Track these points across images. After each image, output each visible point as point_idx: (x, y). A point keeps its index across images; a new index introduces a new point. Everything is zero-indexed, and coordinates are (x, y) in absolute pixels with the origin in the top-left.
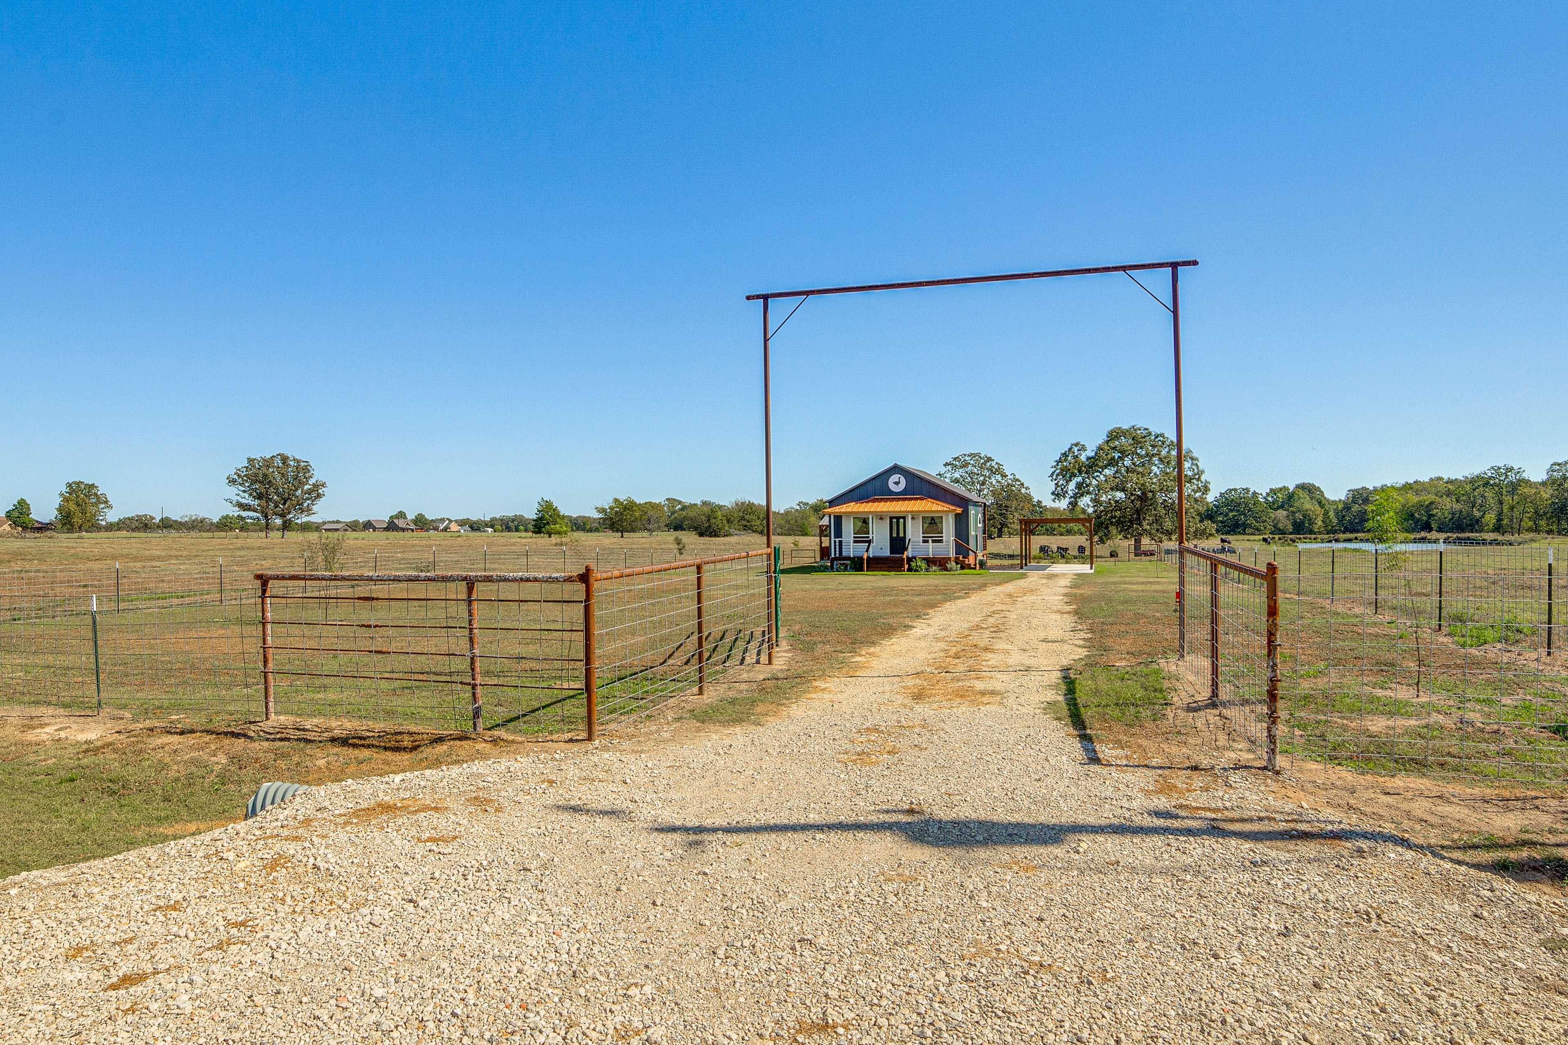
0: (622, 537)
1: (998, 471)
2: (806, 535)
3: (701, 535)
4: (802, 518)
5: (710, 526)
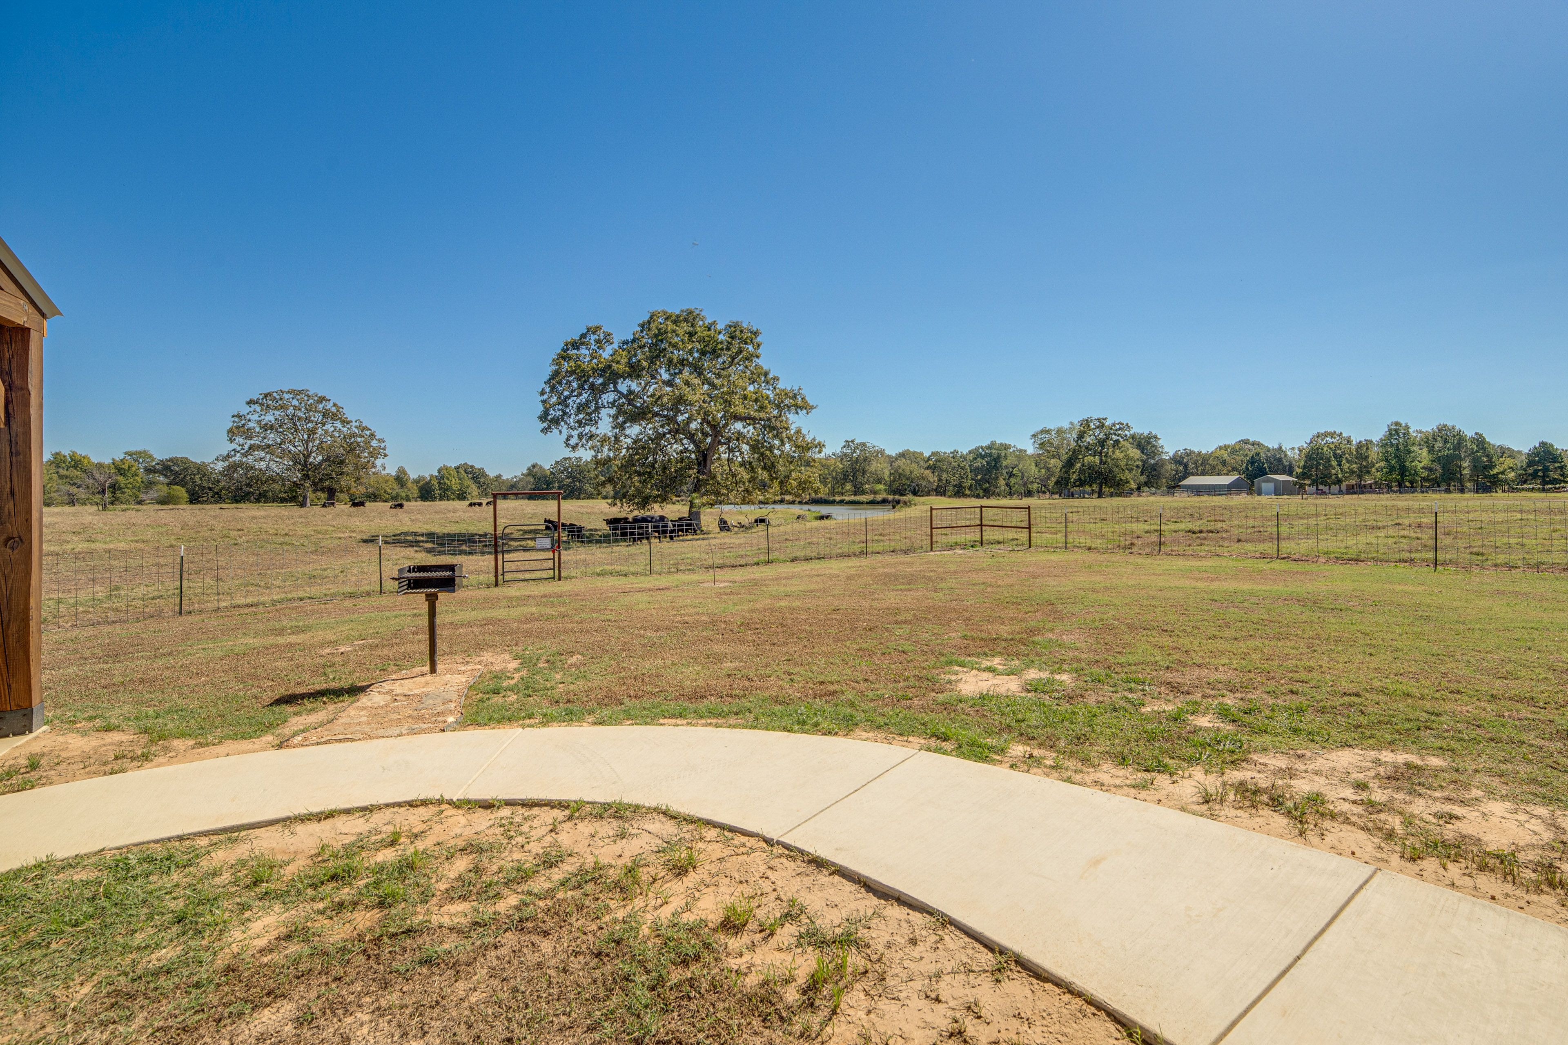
1: (336, 415)
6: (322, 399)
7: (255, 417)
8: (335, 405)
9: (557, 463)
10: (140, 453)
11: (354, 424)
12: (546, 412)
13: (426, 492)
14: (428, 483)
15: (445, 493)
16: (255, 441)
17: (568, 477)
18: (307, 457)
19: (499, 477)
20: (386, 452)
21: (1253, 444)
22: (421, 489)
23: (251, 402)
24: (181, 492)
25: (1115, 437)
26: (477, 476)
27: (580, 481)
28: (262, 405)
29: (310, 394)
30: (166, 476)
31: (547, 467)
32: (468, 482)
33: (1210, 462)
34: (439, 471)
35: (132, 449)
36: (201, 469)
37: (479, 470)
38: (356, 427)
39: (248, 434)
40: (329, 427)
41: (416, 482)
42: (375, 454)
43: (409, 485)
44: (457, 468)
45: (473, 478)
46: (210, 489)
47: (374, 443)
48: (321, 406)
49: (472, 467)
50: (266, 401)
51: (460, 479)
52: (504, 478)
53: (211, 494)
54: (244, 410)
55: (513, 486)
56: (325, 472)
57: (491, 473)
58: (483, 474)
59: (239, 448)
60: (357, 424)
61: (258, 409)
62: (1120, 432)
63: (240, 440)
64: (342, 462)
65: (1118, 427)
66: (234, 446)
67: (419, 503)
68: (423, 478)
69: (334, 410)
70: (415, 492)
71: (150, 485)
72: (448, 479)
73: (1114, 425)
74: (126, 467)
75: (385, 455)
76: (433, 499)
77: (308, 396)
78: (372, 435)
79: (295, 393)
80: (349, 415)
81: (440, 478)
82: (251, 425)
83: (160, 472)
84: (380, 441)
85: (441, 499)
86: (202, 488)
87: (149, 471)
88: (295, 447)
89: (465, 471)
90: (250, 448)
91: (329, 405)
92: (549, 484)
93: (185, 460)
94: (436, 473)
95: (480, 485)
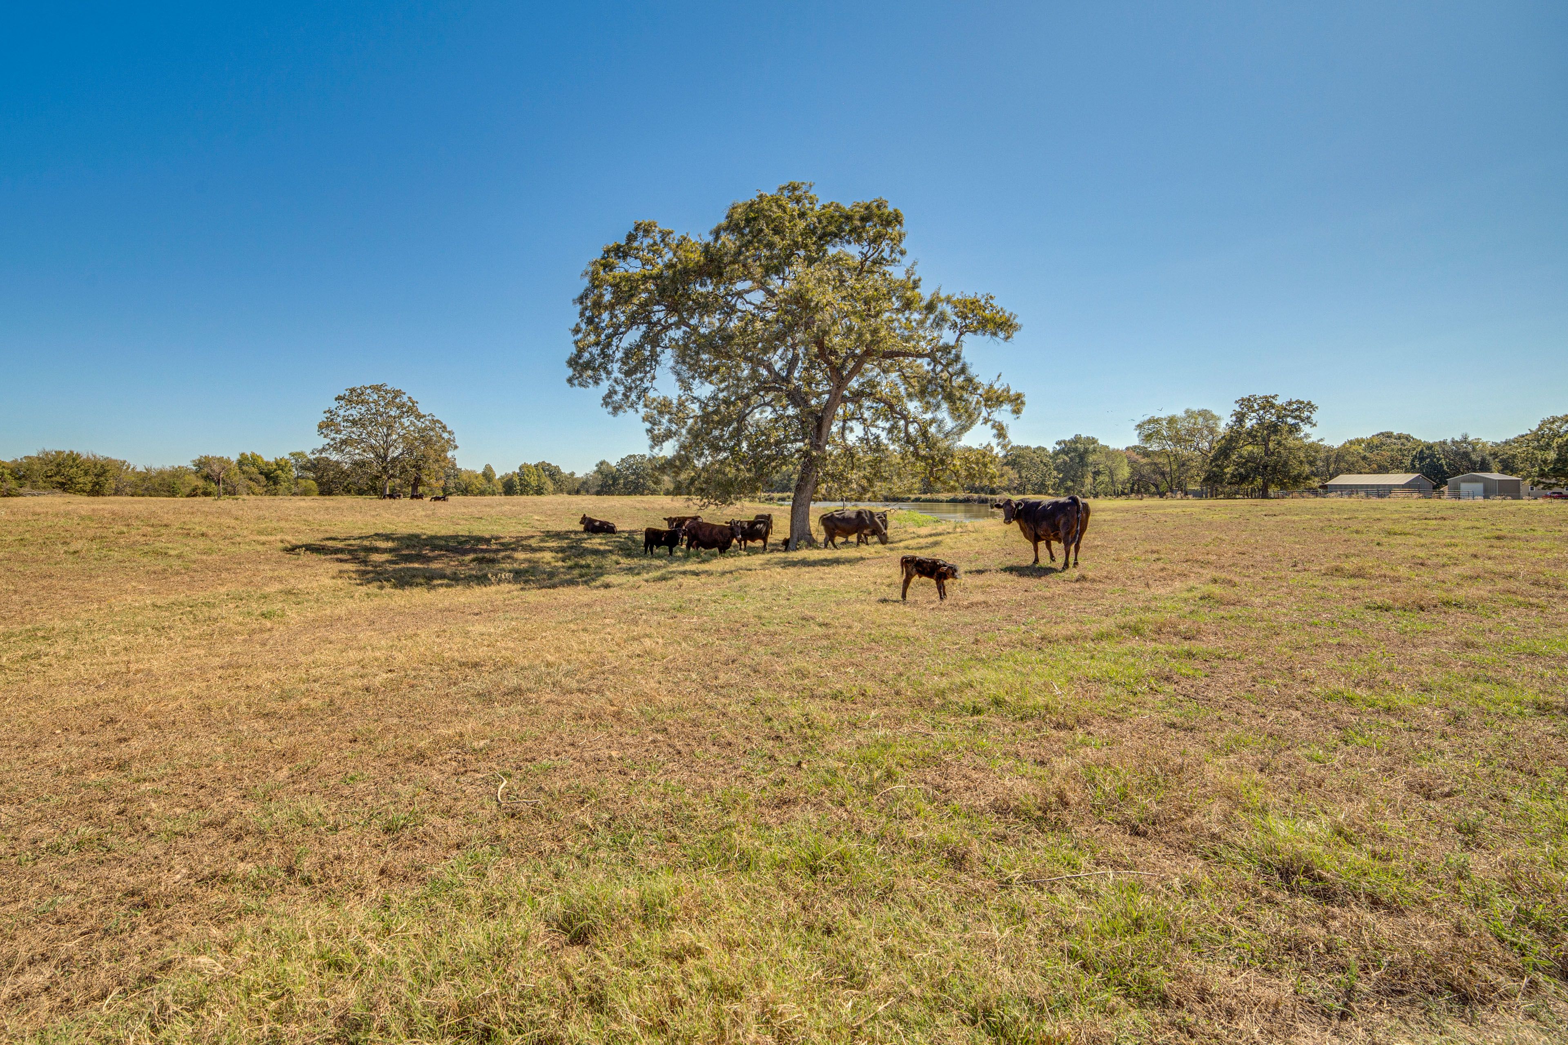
1: (411, 410)
6: (398, 393)
7: (342, 412)
8: (410, 400)
9: (623, 460)
11: (427, 418)
12: (579, 355)
13: (509, 488)
14: (511, 479)
15: (525, 489)
17: (633, 474)
18: (386, 451)
19: (572, 474)
21: (1399, 437)
22: (505, 485)
23: (339, 398)
25: (1290, 421)
26: (553, 473)
27: (643, 478)
28: (348, 400)
29: (388, 388)
31: (614, 464)
32: (545, 478)
33: (1347, 458)
34: (521, 469)
37: (555, 467)
38: (429, 421)
39: (336, 428)
40: (405, 421)
41: (501, 478)
43: (496, 481)
44: (536, 466)
45: (550, 475)
47: (445, 435)
48: (398, 400)
49: (549, 465)
50: (353, 397)
51: (538, 476)
52: (576, 476)
54: (334, 405)
55: (585, 483)
57: (566, 470)
58: (558, 472)
59: (332, 442)
60: (430, 417)
61: (345, 404)
62: (1297, 413)
63: (331, 434)
65: (1295, 406)
67: (503, 497)
68: (507, 475)
69: (409, 404)
70: (501, 487)
72: (527, 475)
73: (1290, 403)
74: (283, 463)
75: (456, 447)
76: (515, 494)
77: (386, 390)
78: (443, 428)
79: (377, 389)
80: (422, 409)
81: (520, 475)
82: (339, 419)
83: (308, 469)
84: (450, 432)
85: (522, 494)
89: (543, 469)
91: (405, 399)
92: (615, 479)
94: (517, 471)
95: (555, 482)
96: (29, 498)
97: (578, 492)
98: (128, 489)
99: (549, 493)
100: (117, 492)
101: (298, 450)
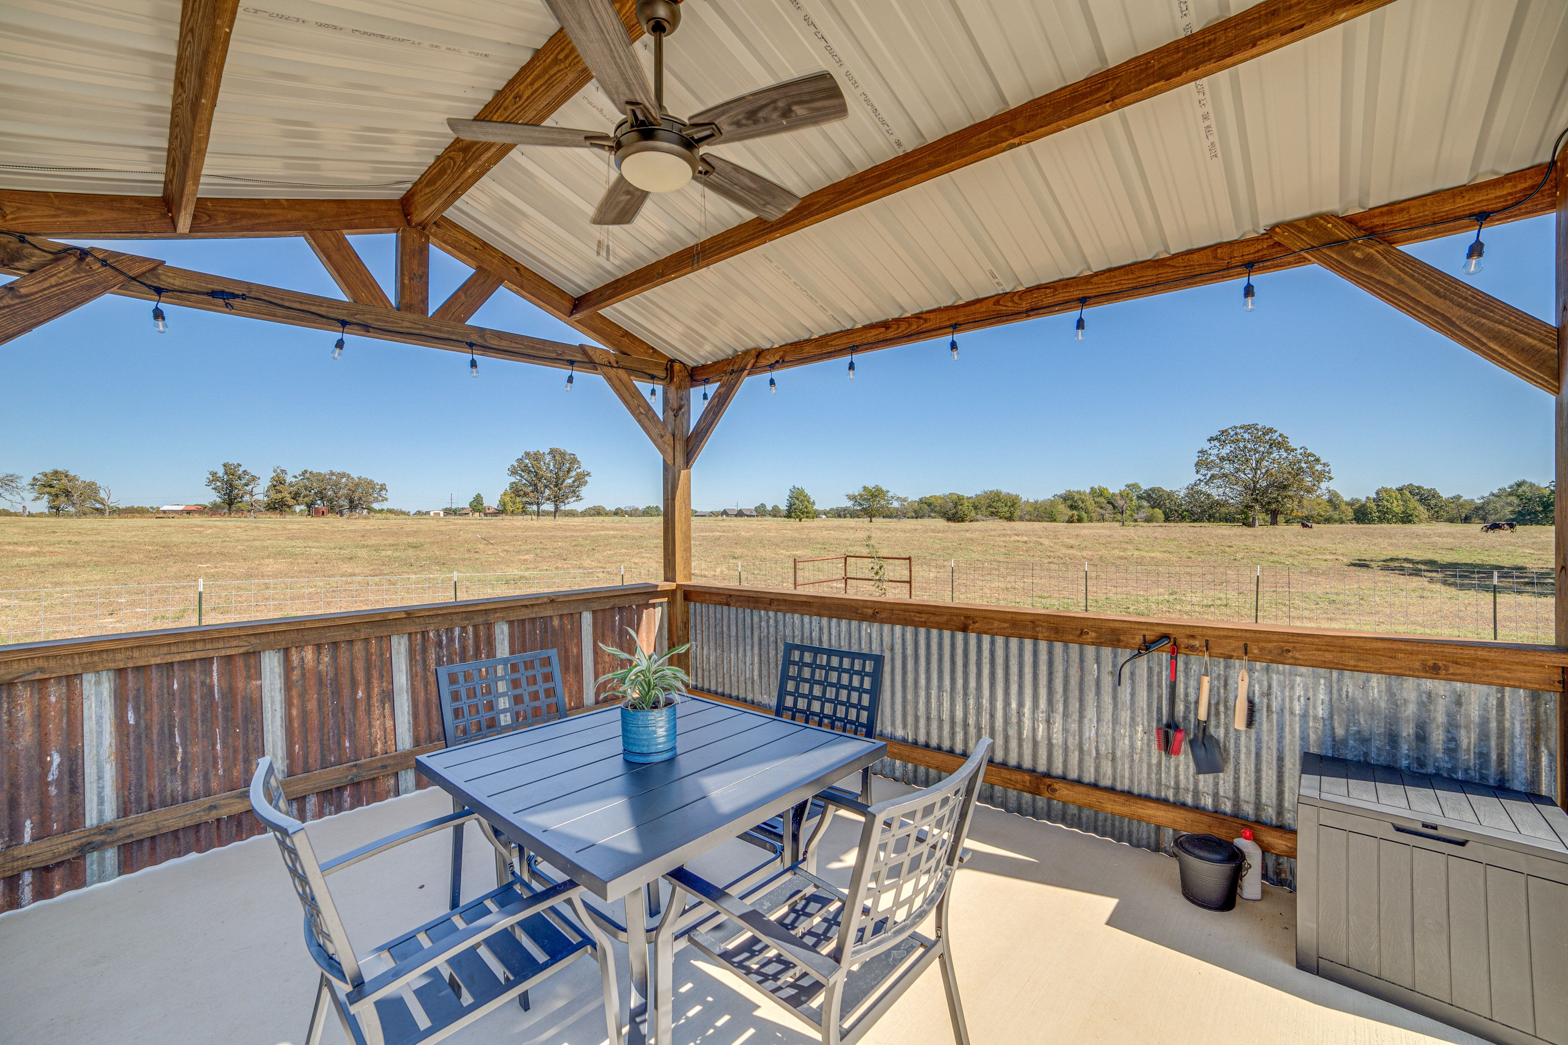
0: (871, 521)
1: (1281, 444)
2: (1055, 521)
3: (949, 519)
4: (1051, 506)
5: (956, 513)
6: (1271, 430)
7: (1215, 451)
8: (1280, 435)
10: (1133, 485)
11: (1299, 451)
13: (1361, 515)
14: (1365, 505)
15: (1385, 516)
16: (1215, 471)
18: (1255, 483)
20: (1332, 475)
22: (1356, 512)
23: (1210, 439)
24: (1158, 512)
26: (1426, 498)
28: (1219, 441)
29: (1259, 427)
30: (1149, 502)
32: (1414, 503)
34: (1377, 493)
35: (1129, 483)
36: (1170, 495)
37: (1430, 491)
38: (1301, 454)
39: (1208, 465)
40: (1275, 455)
41: (1350, 504)
42: (1320, 477)
43: (1343, 507)
44: (1400, 490)
45: (1420, 500)
46: (1176, 511)
47: (1319, 467)
48: (1267, 437)
49: (1419, 488)
50: (1220, 438)
51: (1405, 501)
53: (1176, 515)
54: (1206, 446)
55: (1477, 509)
56: (1272, 496)
57: (1445, 494)
58: (1434, 495)
59: (1202, 478)
60: (1302, 451)
61: (1218, 444)
63: (1203, 471)
64: (1285, 487)
66: (1199, 476)
67: (1355, 525)
68: (1358, 500)
69: (1280, 439)
70: (1350, 514)
71: (1140, 507)
72: (1387, 501)
74: (1126, 495)
75: (1331, 478)
76: (1371, 521)
77: (1257, 429)
78: (1317, 460)
79: (1246, 428)
80: (1293, 444)
81: (1377, 501)
82: (1212, 458)
83: (1145, 499)
84: (1324, 464)
85: (1381, 522)
86: (1171, 510)
87: (1139, 498)
88: (1245, 474)
89: (1410, 492)
90: (1210, 478)
91: (1275, 436)
93: (1159, 489)
94: (1374, 496)
95: (1429, 507)
96: (982, 522)
97: (1467, 520)
98: (1027, 517)
99: (1421, 521)
100: (1021, 519)
101: (1133, 482)
